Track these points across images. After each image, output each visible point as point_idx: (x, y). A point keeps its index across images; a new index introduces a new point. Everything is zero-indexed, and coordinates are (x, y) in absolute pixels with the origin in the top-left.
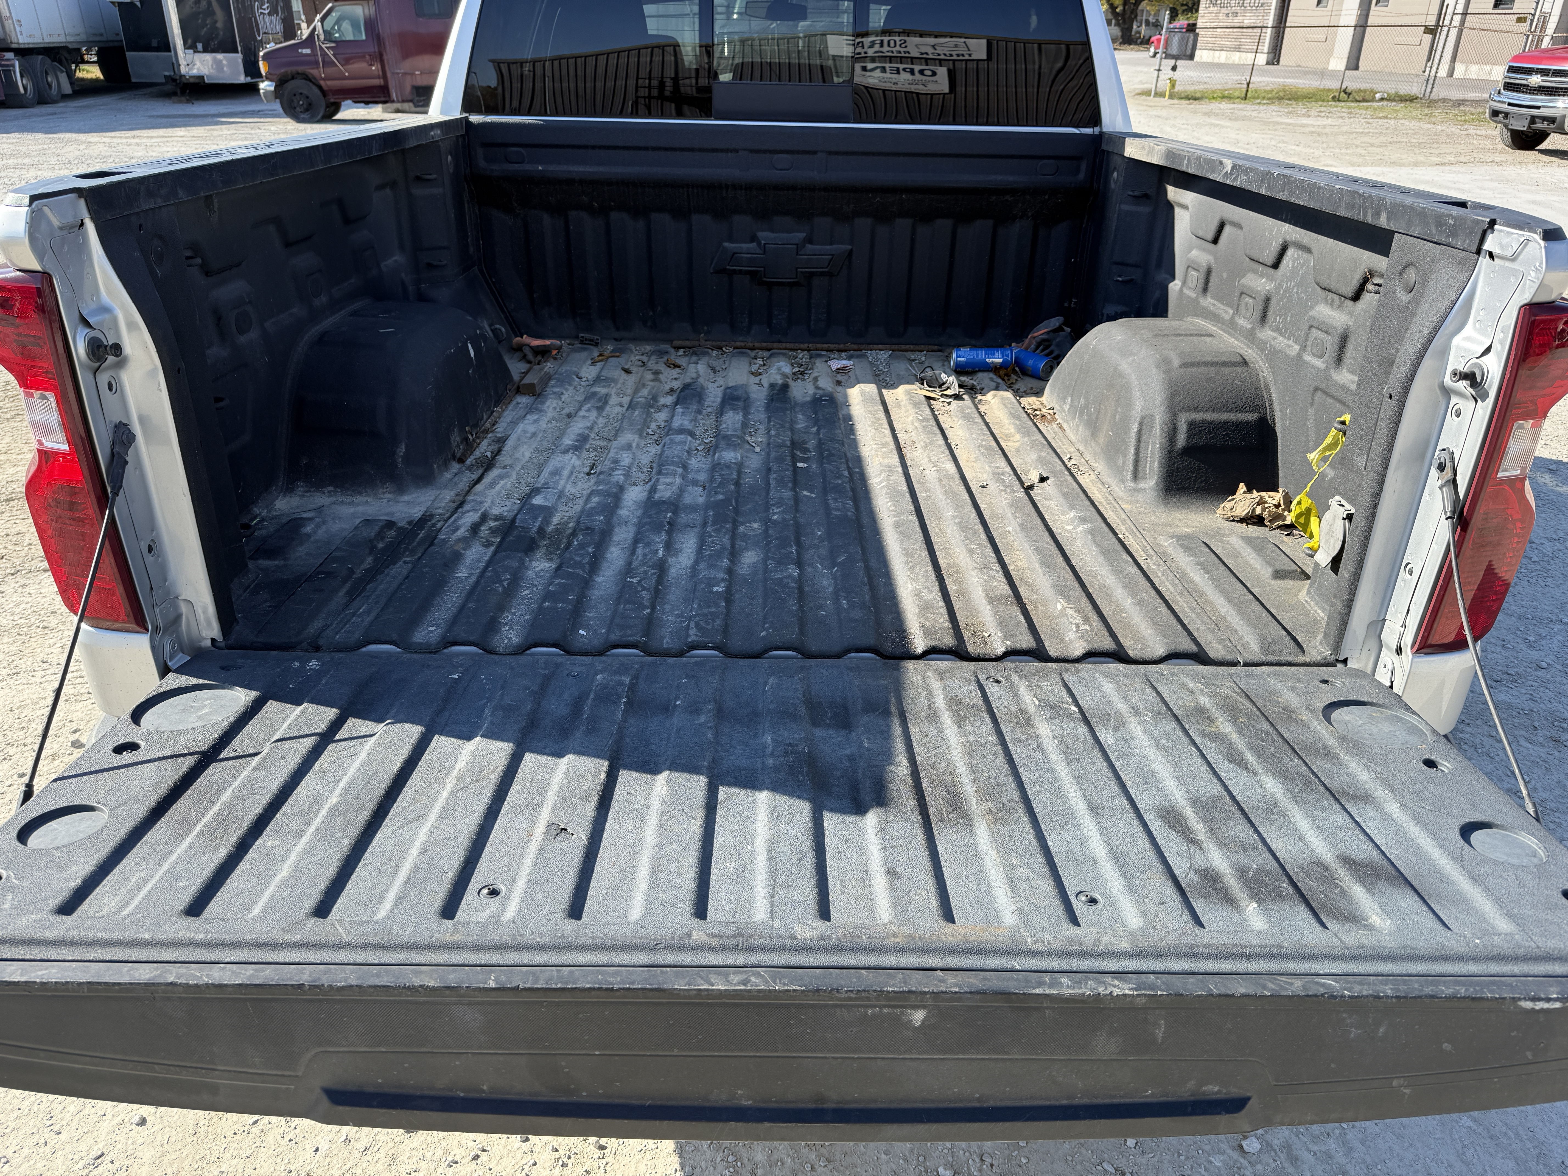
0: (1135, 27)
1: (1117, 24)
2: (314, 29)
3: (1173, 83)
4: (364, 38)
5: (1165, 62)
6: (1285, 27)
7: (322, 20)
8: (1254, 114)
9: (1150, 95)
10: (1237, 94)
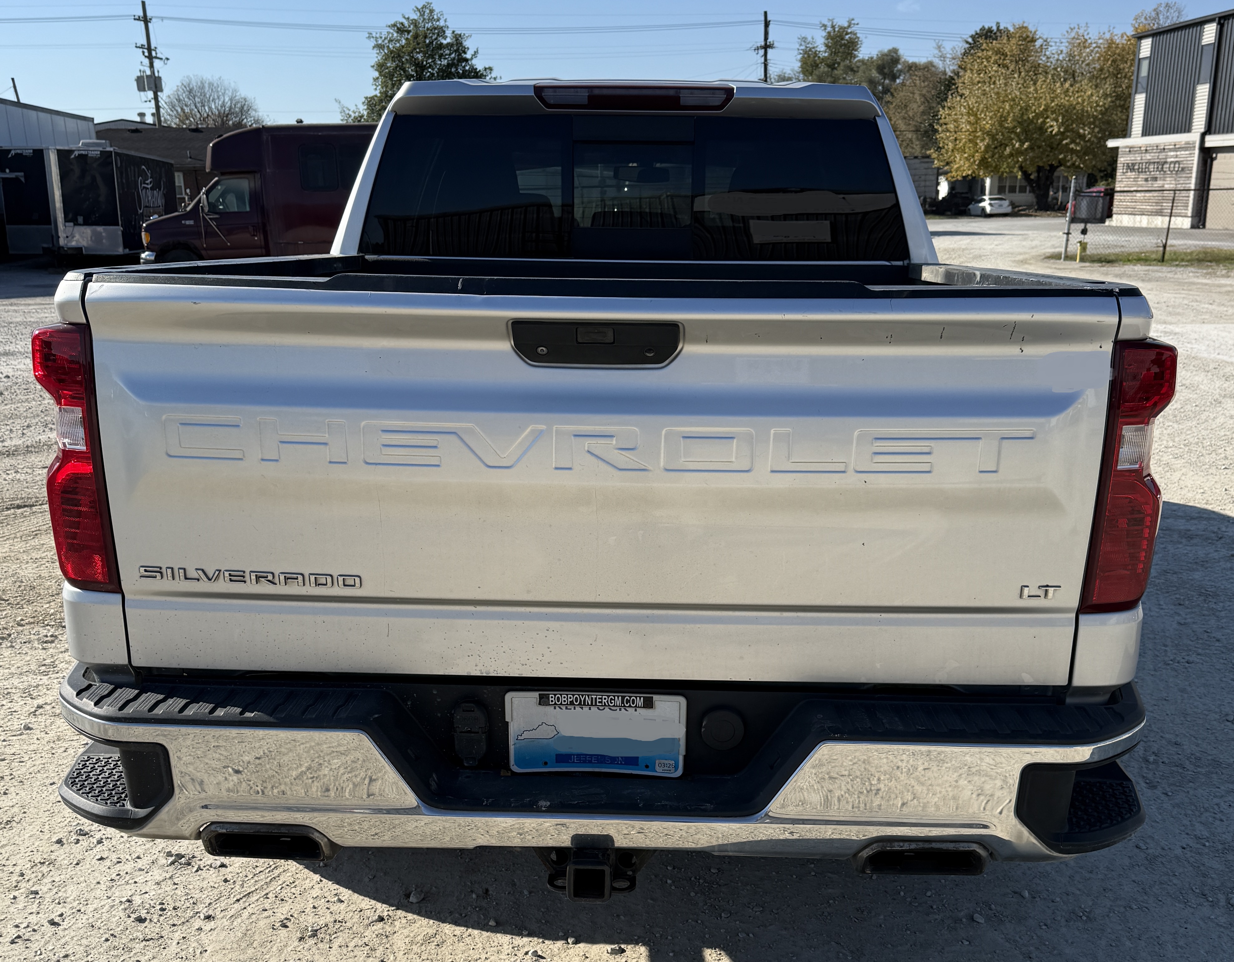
0: (1051, 193)
1: (1032, 191)
2: (199, 201)
3: (1083, 246)
4: (248, 209)
5: (1073, 226)
6: (1209, 190)
7: (207, 193)
8: (1169, 275)
9: (1060, 258)
10: (1154, 256)
